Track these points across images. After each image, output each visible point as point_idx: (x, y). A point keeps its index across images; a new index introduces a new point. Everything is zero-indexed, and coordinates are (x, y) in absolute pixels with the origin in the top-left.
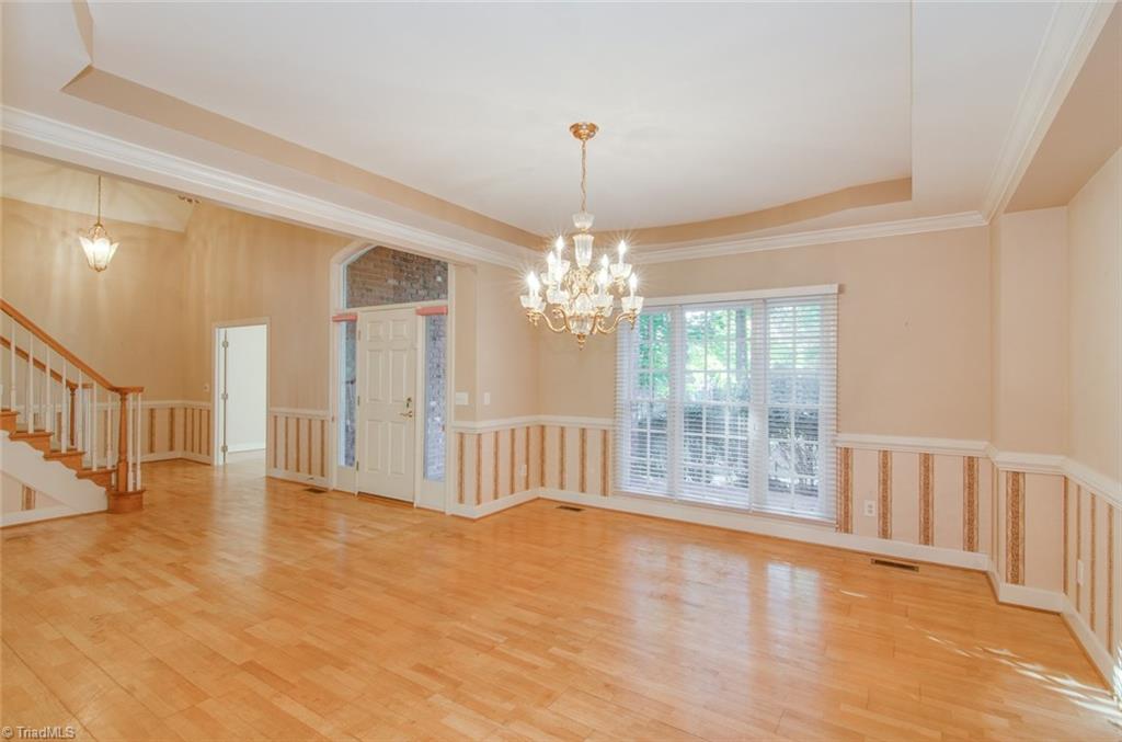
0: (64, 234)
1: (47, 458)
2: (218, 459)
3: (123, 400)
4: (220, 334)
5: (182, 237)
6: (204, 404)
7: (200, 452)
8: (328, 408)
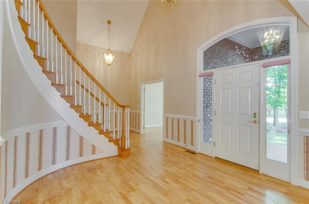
0: (99, 55)
1: (100, 133)
2: (142, 132)
3: (124, 110)
4: (143, 87)
5: (130, 55)
6: (137, 111)
7: (136, 128)
8: (195, 116)
